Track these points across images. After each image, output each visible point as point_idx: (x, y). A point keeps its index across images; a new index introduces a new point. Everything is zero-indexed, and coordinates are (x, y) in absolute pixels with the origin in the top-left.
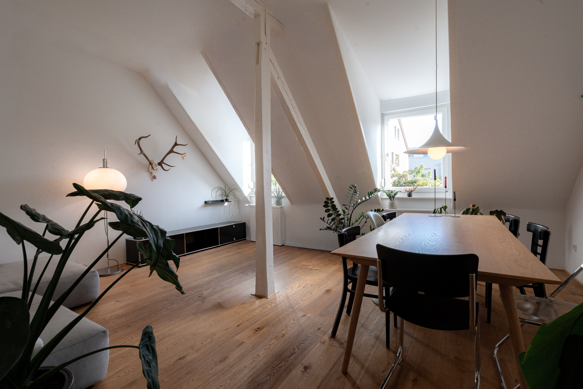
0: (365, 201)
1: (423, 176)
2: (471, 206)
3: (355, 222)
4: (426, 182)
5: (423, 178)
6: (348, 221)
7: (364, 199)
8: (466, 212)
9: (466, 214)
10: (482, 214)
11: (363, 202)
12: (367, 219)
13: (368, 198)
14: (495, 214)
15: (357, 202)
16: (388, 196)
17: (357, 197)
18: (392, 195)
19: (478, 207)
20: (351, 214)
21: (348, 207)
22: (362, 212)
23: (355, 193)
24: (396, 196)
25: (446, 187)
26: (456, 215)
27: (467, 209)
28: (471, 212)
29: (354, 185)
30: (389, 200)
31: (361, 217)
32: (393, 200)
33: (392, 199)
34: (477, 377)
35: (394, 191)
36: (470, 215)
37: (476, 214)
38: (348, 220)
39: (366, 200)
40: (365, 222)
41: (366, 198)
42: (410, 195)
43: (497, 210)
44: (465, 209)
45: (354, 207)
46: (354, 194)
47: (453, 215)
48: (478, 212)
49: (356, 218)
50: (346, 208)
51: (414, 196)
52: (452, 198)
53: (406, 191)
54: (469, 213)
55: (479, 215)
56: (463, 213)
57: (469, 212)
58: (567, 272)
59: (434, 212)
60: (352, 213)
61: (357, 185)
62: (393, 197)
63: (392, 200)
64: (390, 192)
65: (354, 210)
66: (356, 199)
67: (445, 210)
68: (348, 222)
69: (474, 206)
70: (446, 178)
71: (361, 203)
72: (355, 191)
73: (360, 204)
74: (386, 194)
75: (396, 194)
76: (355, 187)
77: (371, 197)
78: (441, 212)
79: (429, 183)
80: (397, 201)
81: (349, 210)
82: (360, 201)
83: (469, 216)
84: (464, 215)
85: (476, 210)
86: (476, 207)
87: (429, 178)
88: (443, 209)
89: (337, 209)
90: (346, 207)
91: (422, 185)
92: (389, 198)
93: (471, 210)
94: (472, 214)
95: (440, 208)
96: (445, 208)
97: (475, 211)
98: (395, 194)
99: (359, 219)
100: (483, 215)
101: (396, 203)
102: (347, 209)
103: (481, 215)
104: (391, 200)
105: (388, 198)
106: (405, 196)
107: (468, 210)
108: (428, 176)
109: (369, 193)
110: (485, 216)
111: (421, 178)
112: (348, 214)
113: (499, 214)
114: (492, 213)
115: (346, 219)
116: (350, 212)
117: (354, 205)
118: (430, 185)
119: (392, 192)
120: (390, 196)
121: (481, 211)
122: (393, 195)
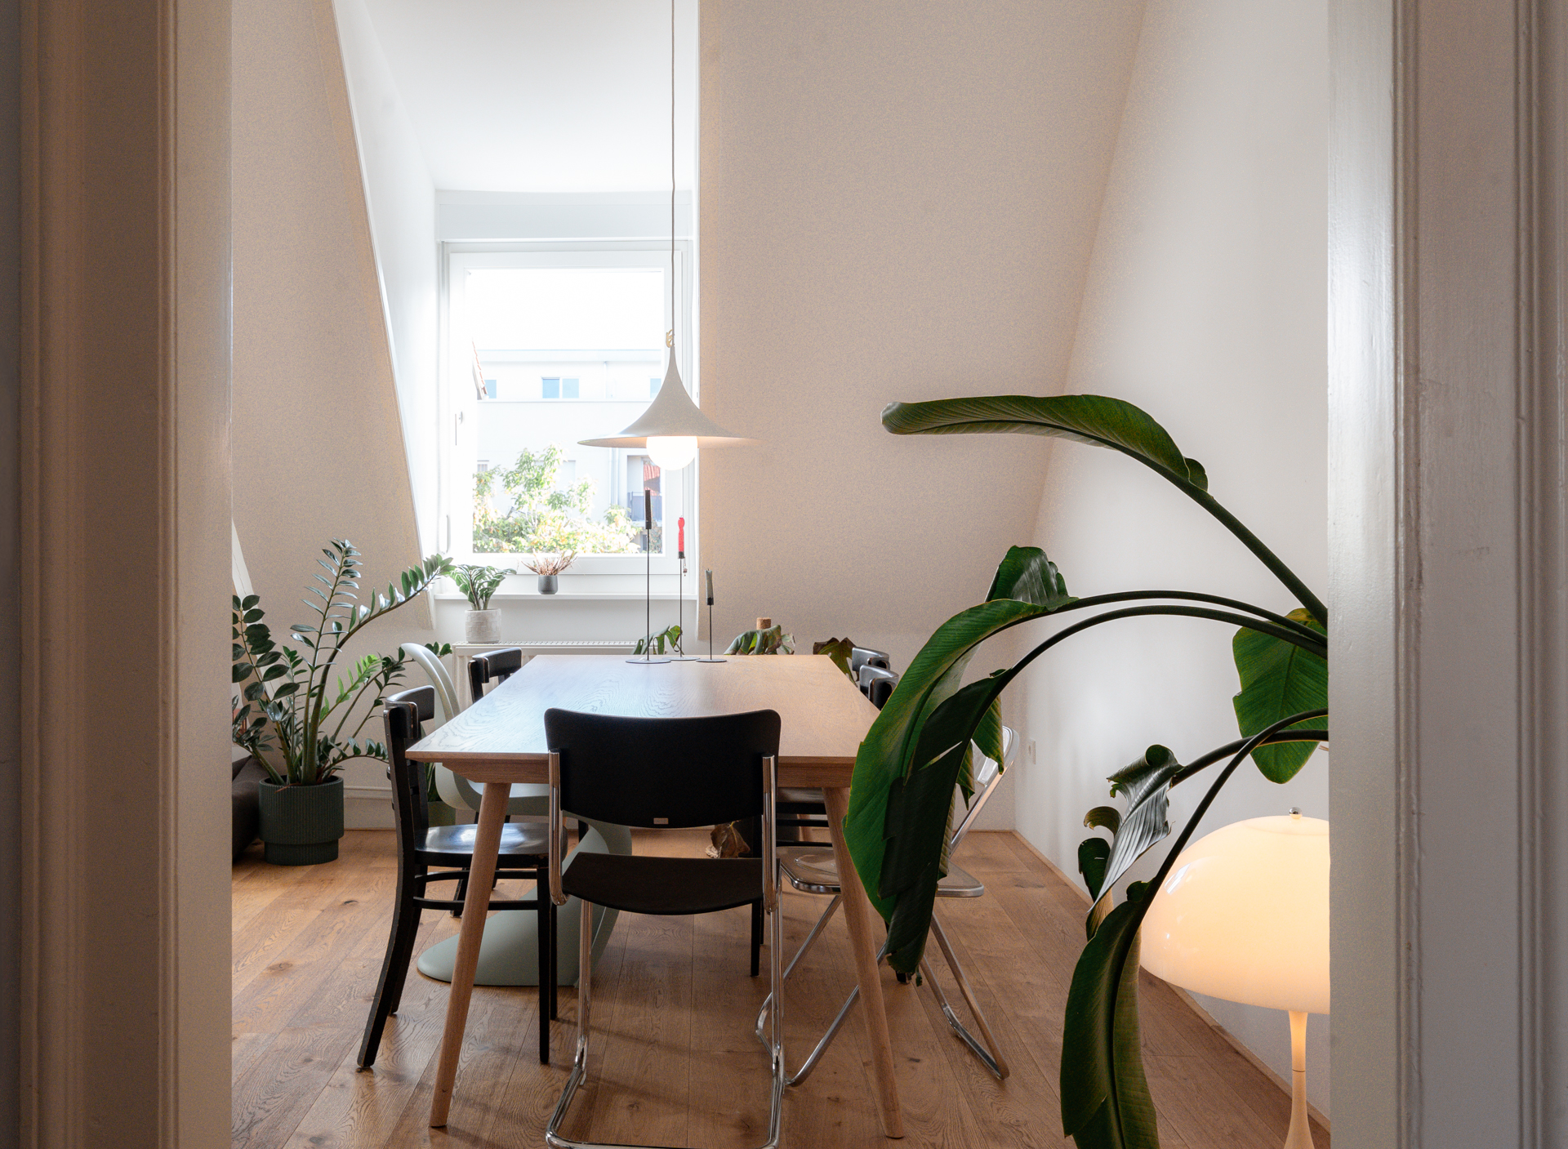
0: (390, 609)
1: (556, 501)
2: (758, 624)
3: (337, 704)
4: (568, 530)
5: (557, 512)
6: (313, 696)
7: (383, 601)
8: (743, 648)
9: (742, 653)
10: (790, 652)
11: (381, 613)
12: (381, 688)
13: (400, 597)
14: (830, 654)
15: (354, 612)
16: (465, 590)
17: (354, 591)
18: (480, 585)
19: (779, 628)
20: (328, 667)
21: (313, 638)
22: (369, 658)
23: (347, 578)
24: (499, 591)
25: (681, 555)
26: (715, 657)
27: (746, 636)
28: (757, 647)
29: (344, 545)
30: (470, 606)
31: (360, 680)
32: (485, 608)
33: (481, 602)
34: (777, 1058)
35: (490, 569)
36: (756, 656)
37: (774, 652)
38: (310, 694)
39: (394, 604)
40: (373, 703)
41: (393, 598)
42: (548, 588)
43: (834, 640)
44: (741, 636)
45: (341, 637)
46: (342, 578)
47: (707, 657)
48: (778, 646)
49: (342, 685)
50: (307, 641)
51: (565, 589)
52: (697, 599)
53: (533, 570)
54: (753, 649)
55: (782, 654)
56: (736, 651)
57: (751, 646)
58: (1018, 836)
59: (638, 651)
60: (331, 659)
61: (351, 542)
62: (487, 594)
63: (482, 606)
64: (474, 573)
65: (340, 646)
66: (350, 600)
67: (673, 644)
68: (313, 701)
69: (766, 623)
70: (681, 522)
71: (370, 619)
72: (344, 569)
73: (366, 622)
74: (459, 582)
75: (497, 583)
76: (348, 552)
77: (413, 592)
78: (661, 651)
79: (581, 538)
80: (499, 611)
81: (317, 650)
82: (364, 610)
83: (753, 659)
84: (739, 658)
85: (774, 638)
86: (774, 626)
87: (582, 511)
88: (666, 639)
89: (272, 644)
90: (305, 634)
91: (552, 547)
92: (471, 600)
93: (758, 638)
94: (761, 651)
95: (657, 635)
96: (675, 634)
97: (770, 644)
98: (494, 583)
99: (353, 687)
100: (793, 653)
101: (498, 618)
102: (312, 645)
103: (788, 653)
104: (476, 606)
105: (466, 597)
106: (531, 588)
107: (749, 637)
108: (577, 502)
109: (405, 576)
110: (801, 656)
111: (545, 510)
112: (313, 669)
113: (839, 650)
114: (818, 649)
115: (304, 689)
116: (323, 658)
117: (339, 626)
118: (589, 546)
119: (481, 575)
120: (474, 589)
121: (788, 641)
122: (486, 585)
